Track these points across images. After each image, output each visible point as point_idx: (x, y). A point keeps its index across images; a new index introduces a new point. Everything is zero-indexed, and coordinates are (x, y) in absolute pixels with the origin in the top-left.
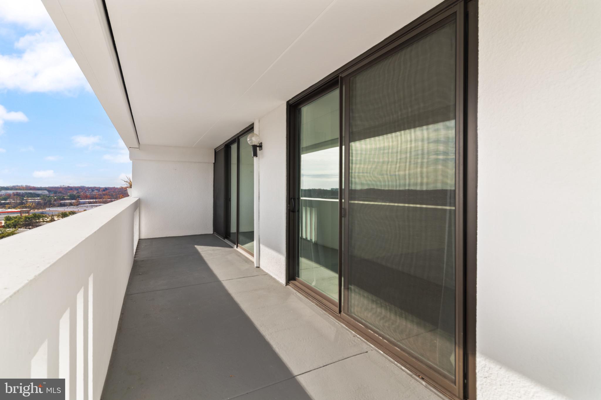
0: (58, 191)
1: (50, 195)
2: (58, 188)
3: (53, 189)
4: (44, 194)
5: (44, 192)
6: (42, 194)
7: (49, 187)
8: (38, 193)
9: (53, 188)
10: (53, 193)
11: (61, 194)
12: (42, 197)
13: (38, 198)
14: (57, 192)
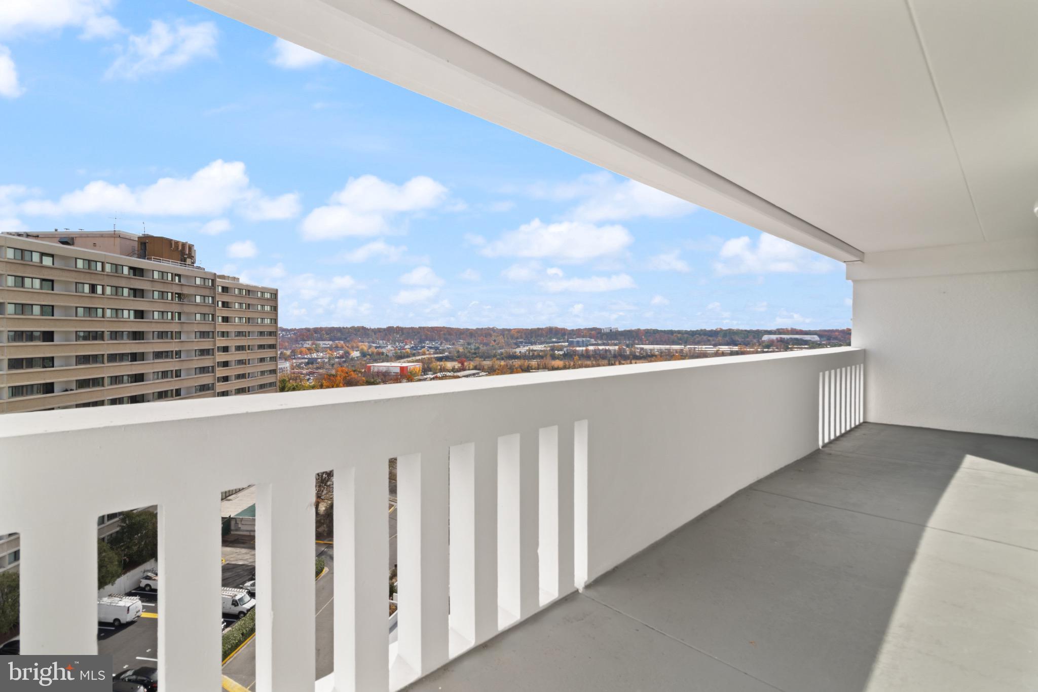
0: (833, 337)
1: (821, 342)
2: (832, 331)
3: (826, 333)
4: (813, 340)
5: (814, 338)
6: (810, 340)
7: (820, 331)
8: (806, 339)
9: (825, 331)
10: (825, 339)
11: (837, 341)
12: (811, 345)
13: (806, 346)
14: (831, 337)
